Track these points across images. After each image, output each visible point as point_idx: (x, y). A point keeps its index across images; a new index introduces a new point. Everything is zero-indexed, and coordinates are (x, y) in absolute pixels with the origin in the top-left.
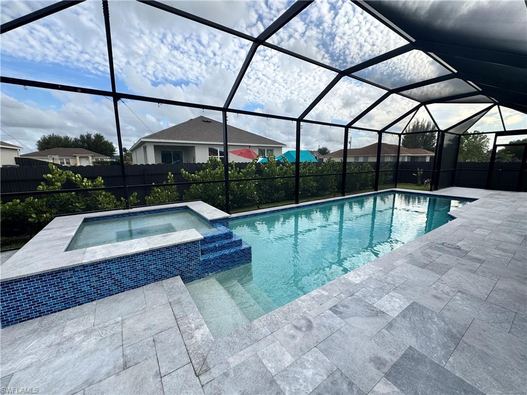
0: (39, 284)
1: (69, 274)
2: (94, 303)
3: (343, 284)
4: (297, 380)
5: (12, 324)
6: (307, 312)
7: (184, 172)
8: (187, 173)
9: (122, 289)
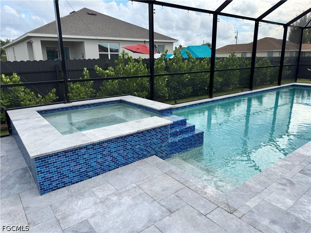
0: (63, 159)
1: (83, 151)
2: (100, 176)
3: (298, 156)
6: (283, 175)
7: (98, 68)
8: (101, 69)
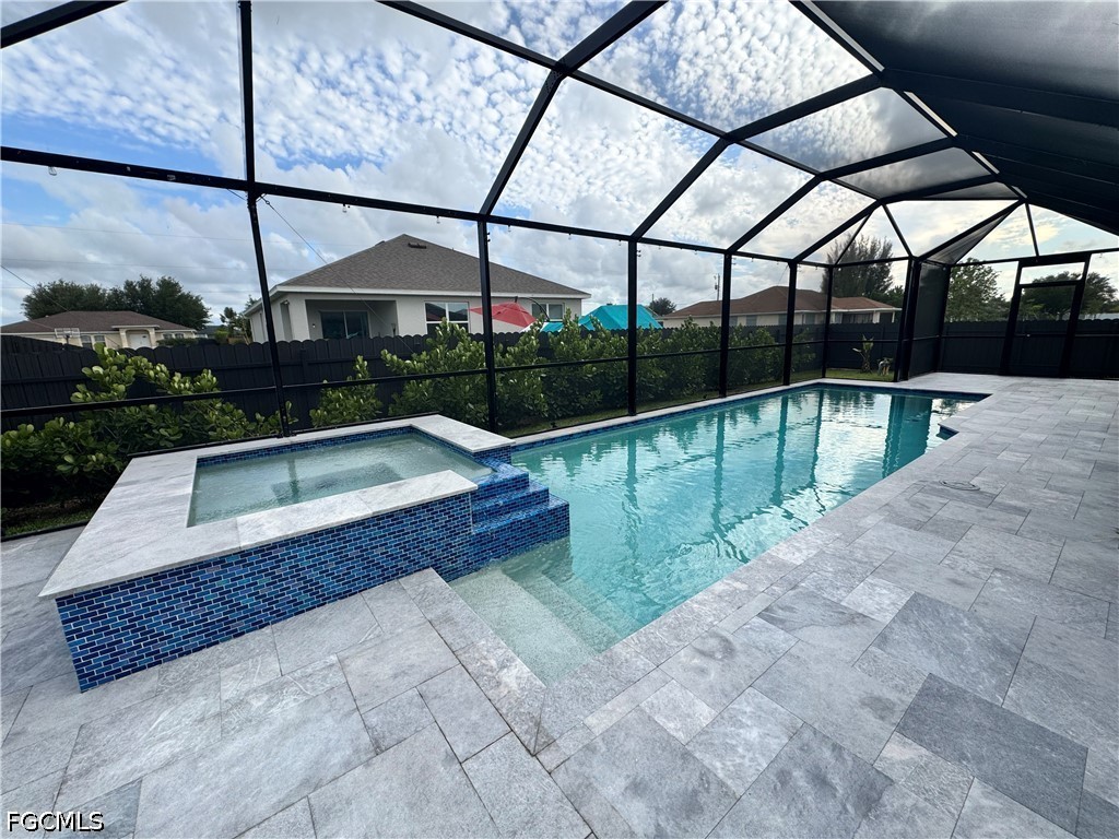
0: (153, 595)
1: (213, 571)
2: (267, 630)
3: (770, 566)
4: (733, 748)
5: (101, 683)
6: (715, 623)
7: (389, 356)
8: (395, 357)
9: (322, 599)
